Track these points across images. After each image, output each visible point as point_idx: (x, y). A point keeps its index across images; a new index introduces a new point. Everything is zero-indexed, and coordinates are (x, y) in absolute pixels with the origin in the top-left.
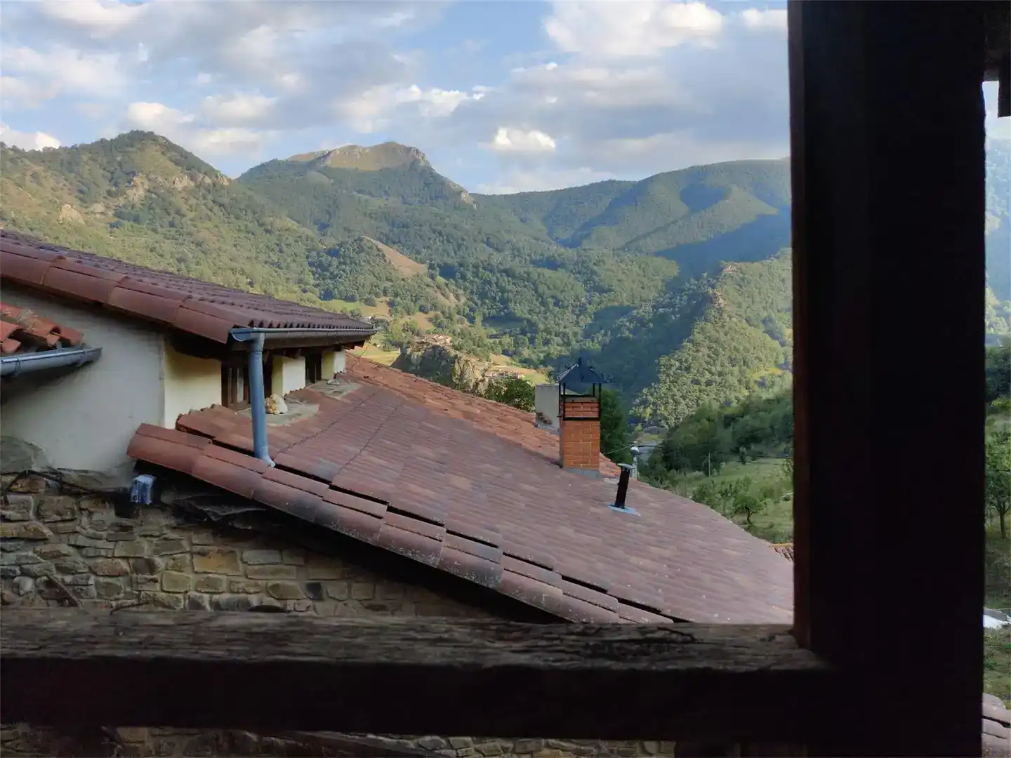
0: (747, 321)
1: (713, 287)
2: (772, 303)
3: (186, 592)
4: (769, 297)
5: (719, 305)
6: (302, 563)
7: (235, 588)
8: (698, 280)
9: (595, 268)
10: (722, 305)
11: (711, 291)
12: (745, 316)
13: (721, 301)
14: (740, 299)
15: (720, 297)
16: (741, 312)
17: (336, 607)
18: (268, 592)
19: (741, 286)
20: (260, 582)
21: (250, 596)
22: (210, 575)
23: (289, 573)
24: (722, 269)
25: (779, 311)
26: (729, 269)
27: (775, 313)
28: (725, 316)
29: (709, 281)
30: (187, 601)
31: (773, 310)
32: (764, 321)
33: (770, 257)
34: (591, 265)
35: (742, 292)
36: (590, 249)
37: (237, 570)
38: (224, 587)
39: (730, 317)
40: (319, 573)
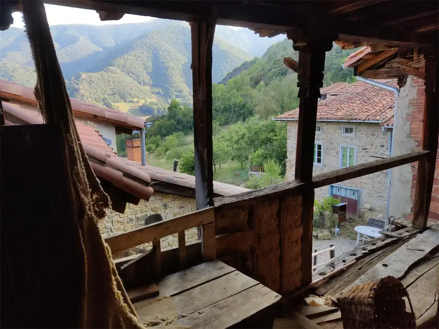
0: (95, 100)
1: (77, 84)
2: (105, 91)
3: (128, 216)
4: (103, 89)
5: (82, 92)
6: (161, 198)
7: (142, 211)
8: (69, 81)
9: (12, 74)
10: (83, 93)
11: (77, 86)
12: (94, 98)
13: (82, 91)
14: (91, 90)
15: (81, 89)
16: (92, 96)
17: (171, 210)
18: (152, 210)
19: (90, 84)
20: (150, 207)
21: (147, 212)
22: (135, 209)
23: (157, 202)
24: (81, 76)
25: (108, 95)
26: (84, 76)
27: (107, 96)
28: (85, 98)
29: (75, 81)
30: (128, 219)
31: (106, 95)
32: (103, 100)
33: (102, 70)
34: (10, 72)
35: (91, 87)
36: (7, 64)
37: (143, 205)
38: (139, 212)
39: (87, 98)
40: (166, 201)
